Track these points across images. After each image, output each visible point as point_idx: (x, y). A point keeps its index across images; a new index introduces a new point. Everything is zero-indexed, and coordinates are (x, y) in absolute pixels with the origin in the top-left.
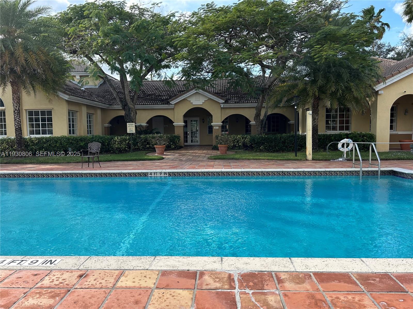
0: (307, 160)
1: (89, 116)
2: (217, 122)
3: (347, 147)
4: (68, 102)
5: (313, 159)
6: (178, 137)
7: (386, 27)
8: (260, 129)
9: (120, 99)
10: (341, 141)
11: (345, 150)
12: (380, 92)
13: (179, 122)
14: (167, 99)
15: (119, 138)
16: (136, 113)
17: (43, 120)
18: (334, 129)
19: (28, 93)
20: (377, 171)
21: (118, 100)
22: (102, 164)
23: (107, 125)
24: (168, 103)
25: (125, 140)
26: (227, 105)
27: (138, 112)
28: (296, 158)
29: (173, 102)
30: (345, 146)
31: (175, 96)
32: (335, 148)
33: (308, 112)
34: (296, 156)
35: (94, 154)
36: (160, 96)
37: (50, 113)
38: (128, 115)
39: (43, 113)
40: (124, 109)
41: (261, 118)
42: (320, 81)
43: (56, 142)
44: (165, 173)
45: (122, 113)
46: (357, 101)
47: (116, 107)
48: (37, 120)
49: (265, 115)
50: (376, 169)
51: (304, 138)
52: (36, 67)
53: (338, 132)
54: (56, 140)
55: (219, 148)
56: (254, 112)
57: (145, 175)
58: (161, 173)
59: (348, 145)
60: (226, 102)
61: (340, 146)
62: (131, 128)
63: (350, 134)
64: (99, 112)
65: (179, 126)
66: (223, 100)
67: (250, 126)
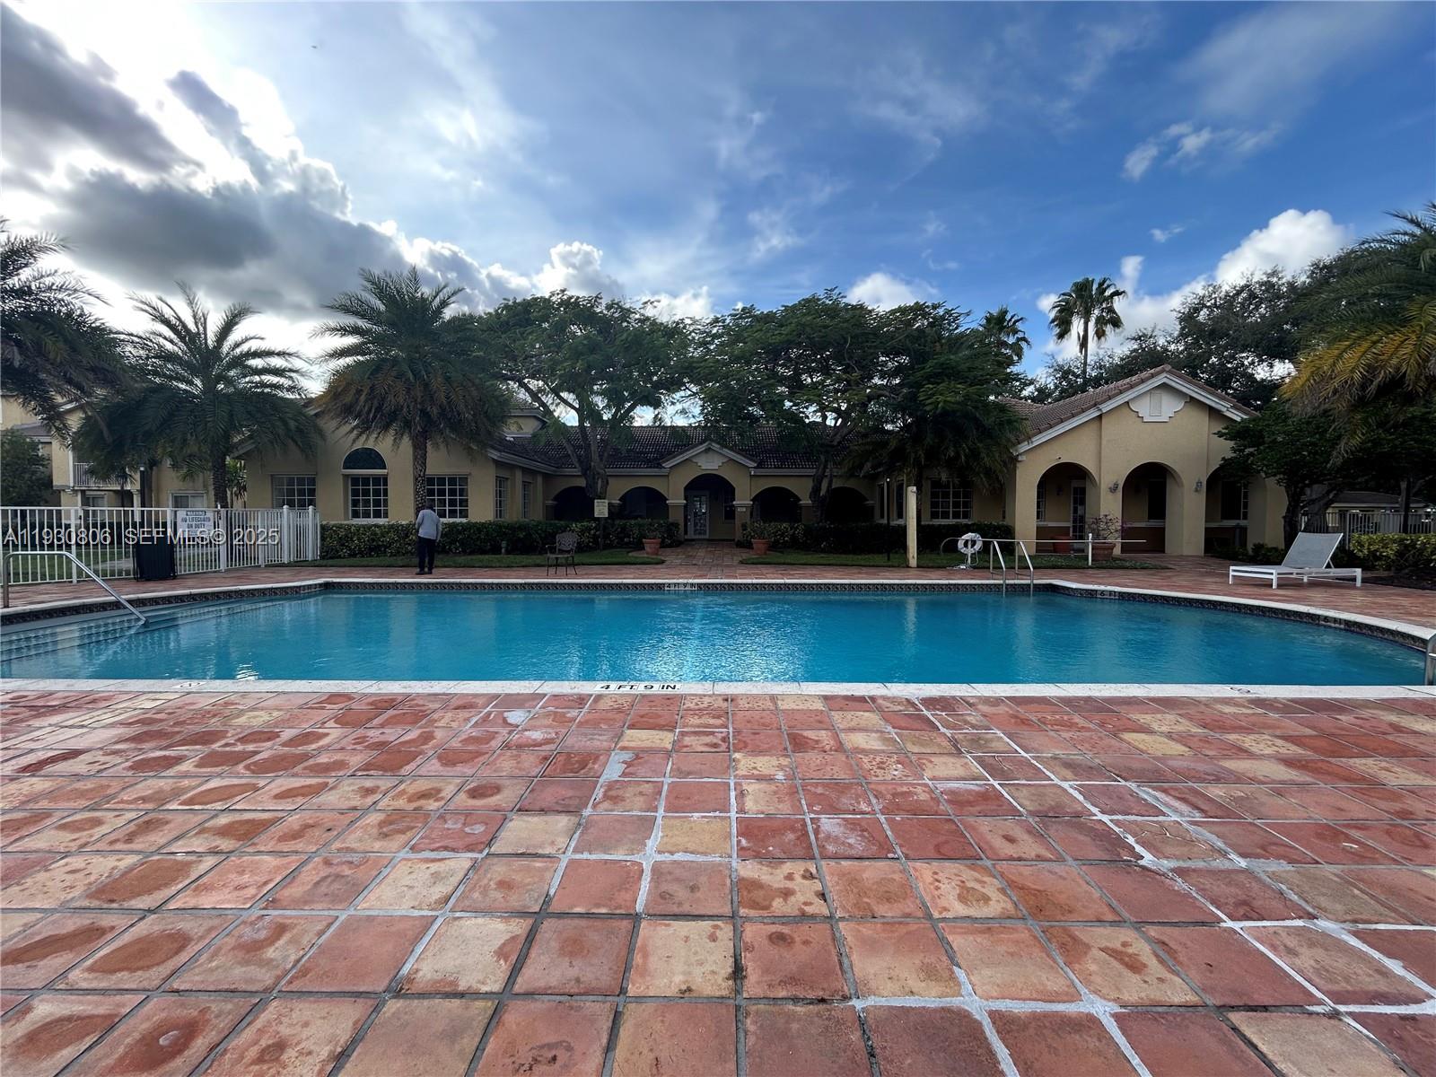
0: (908, 567)
1: (525, 485)
2: (743, 500)
3: (972, 546)
4: (498, 464)
5: (918, 567)
6: (676, 525)
7: (1023, 344)
8: (819, 513)
9: (579, 457)
10: (964, 537)
11: (969, 551)
12: (1020, 458)
13: (676, 499)
14: (656, 459)
15: (579, 525)
16: (607, 483)
17: (452, 492)
18: (946, 515)
19: (436, 446)
20: (1029, 585)
21: (575, 460)
22: (580, 570)
23: (550, 502)
24: (659, 466)
25: (589, 529)
26: (761, 472)
27: (610, 480)
28: (890, 563)
29: (668, 465)
30: (970, 546)
31: (670, 454)
32: (953, 547)
33: (910, 488)
34: (889, 559)
35: (568, 552)
36: (641, 453)
37: (464, 480)
38: (591, 485)
39: (452, 481)
40: (584, 475)
41: (822, 493)
42: (928, 439)
43: (479, 530)
44: (692, 585)
45: (582, 483)
46: (989, 472)
47: (568, 471)
48: (442, 493)
49: (828, 491)
50: (1028, 582)
51: (903, 531)
52: (462, 407)
53: (951, 521)
54: (479, 528)
55: (754, 546)
56: (809, 484)
57: (660, 587)
58: (685, 585)
59: (974, 543)
60: (759, 466)
61: (960, 544)
62: (601, 509)
63: (973, 524)
64: (540, 479)
65: (676, 506)
66: (754, 461)
67: (800, 507)
